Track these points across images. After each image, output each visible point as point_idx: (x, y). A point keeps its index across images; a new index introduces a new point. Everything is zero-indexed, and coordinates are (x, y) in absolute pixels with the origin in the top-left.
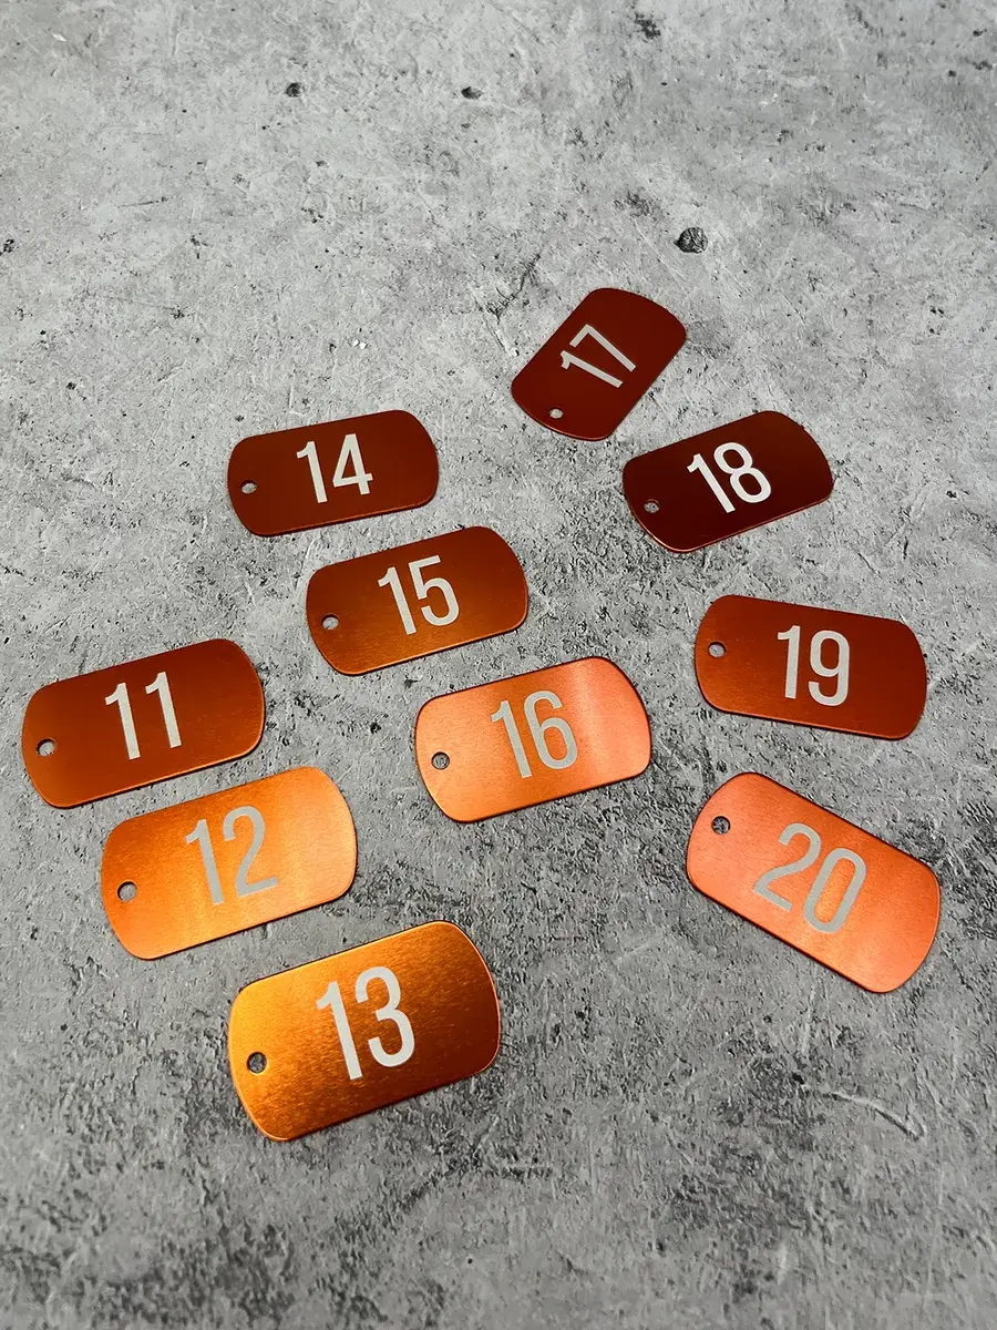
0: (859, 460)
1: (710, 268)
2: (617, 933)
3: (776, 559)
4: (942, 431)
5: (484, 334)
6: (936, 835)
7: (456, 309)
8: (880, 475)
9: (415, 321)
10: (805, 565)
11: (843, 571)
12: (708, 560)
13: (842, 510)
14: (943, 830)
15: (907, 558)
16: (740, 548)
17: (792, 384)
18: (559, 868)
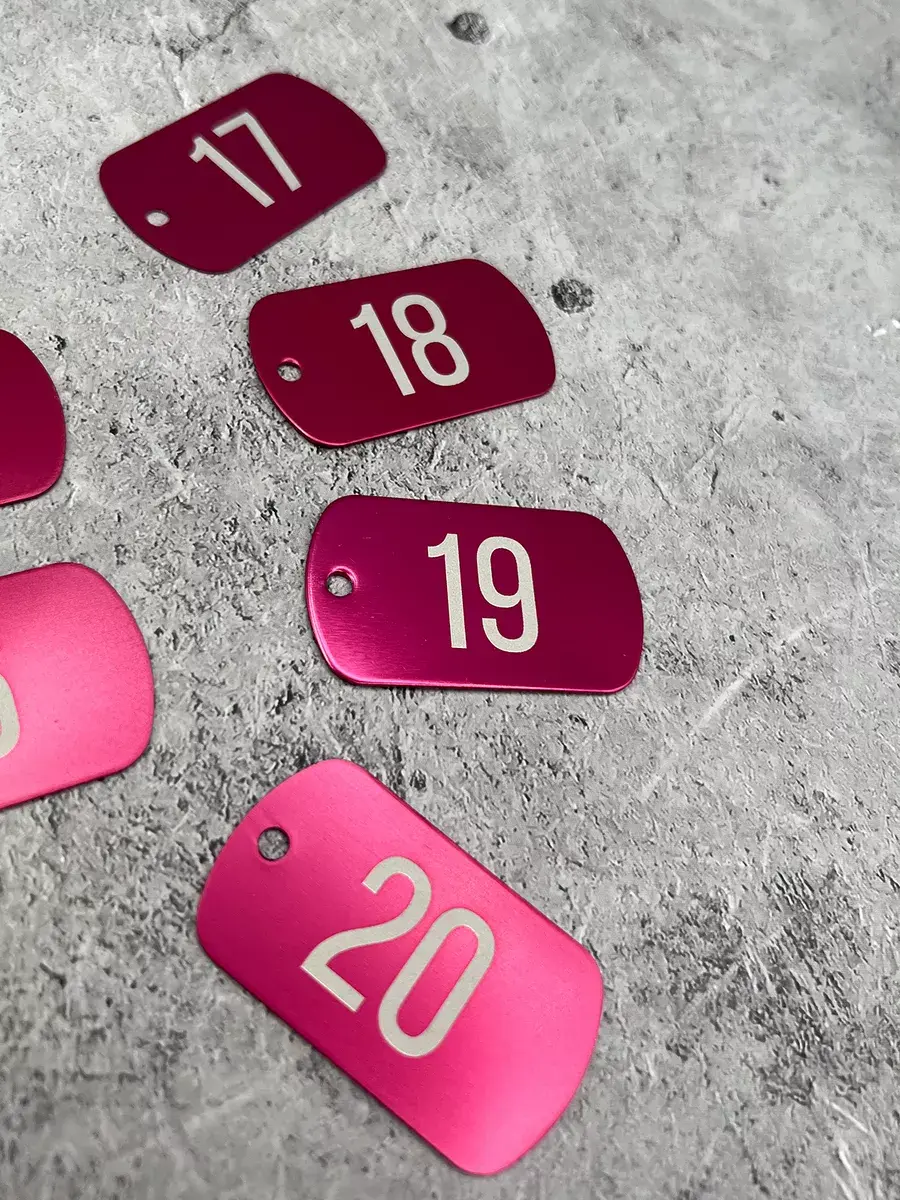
0: (662, 348)
1: (490, 65)
2: (198, 1071)
3: (536, 468)
4: (770, 331)
5: (155, 76)
6: (729, 921)
7: (119, 36)
8: (687, 374)
9: (54, 38)
10: (574, 481)
11: (627, 499)
12: (438, 454)
13: (633, 412)
14: (741, 916)
15: (716, 495)
16: (487, 443)
17: (583, 231)
18: (115, 940)
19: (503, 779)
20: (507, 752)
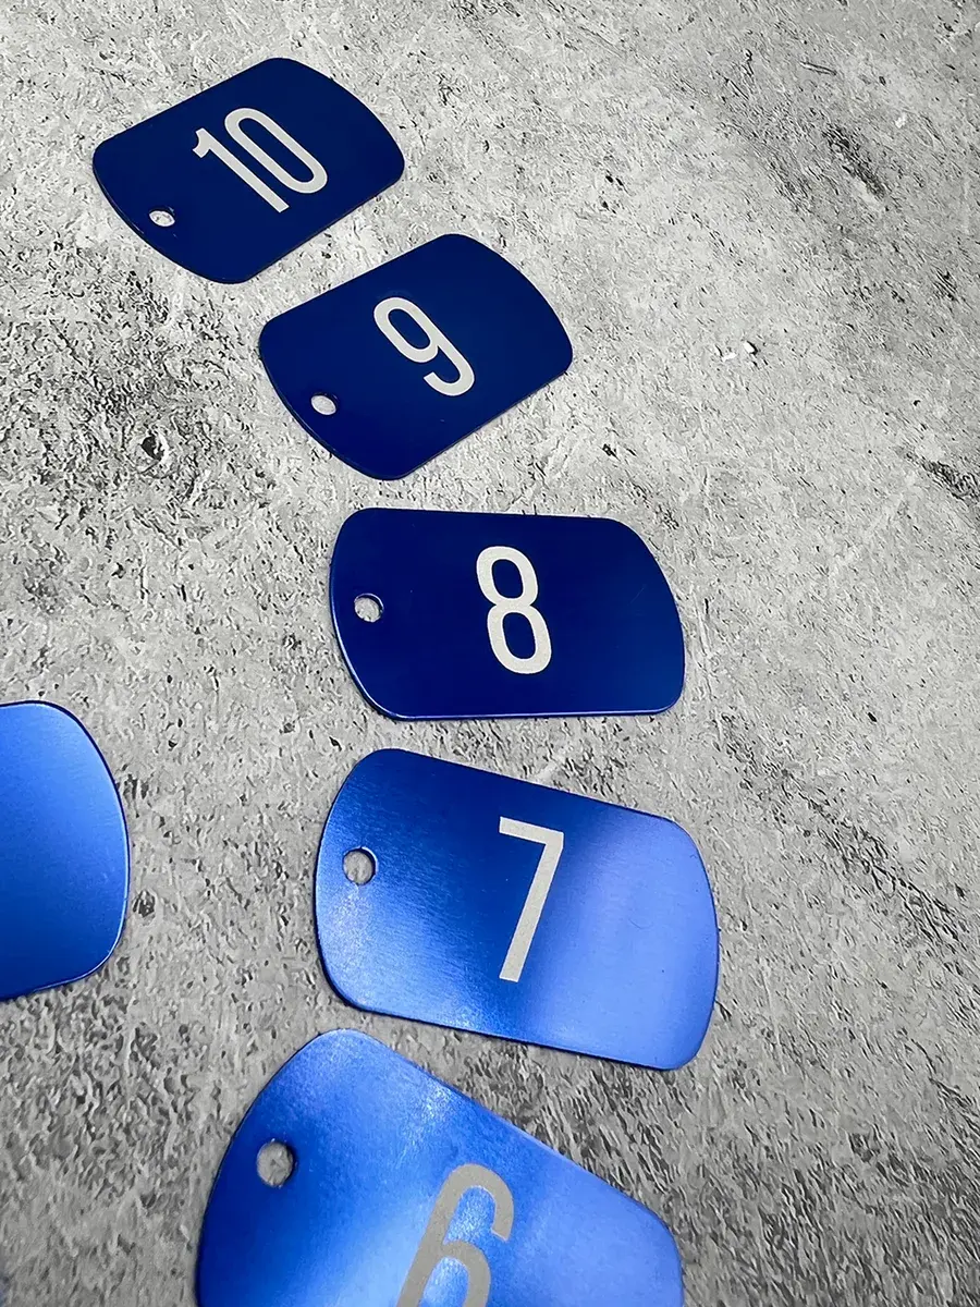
19: (256, 898)
20: (263, 863)
